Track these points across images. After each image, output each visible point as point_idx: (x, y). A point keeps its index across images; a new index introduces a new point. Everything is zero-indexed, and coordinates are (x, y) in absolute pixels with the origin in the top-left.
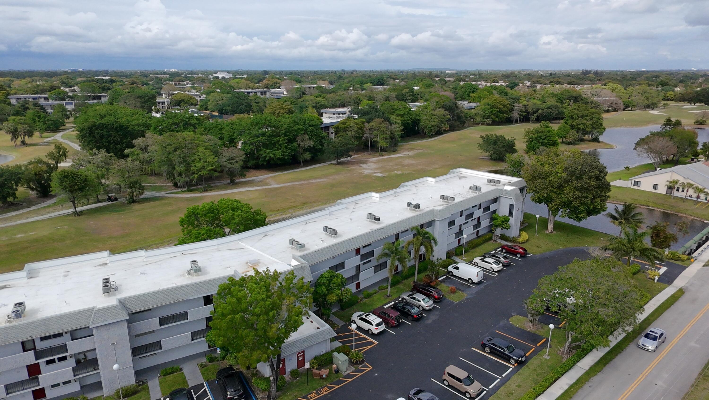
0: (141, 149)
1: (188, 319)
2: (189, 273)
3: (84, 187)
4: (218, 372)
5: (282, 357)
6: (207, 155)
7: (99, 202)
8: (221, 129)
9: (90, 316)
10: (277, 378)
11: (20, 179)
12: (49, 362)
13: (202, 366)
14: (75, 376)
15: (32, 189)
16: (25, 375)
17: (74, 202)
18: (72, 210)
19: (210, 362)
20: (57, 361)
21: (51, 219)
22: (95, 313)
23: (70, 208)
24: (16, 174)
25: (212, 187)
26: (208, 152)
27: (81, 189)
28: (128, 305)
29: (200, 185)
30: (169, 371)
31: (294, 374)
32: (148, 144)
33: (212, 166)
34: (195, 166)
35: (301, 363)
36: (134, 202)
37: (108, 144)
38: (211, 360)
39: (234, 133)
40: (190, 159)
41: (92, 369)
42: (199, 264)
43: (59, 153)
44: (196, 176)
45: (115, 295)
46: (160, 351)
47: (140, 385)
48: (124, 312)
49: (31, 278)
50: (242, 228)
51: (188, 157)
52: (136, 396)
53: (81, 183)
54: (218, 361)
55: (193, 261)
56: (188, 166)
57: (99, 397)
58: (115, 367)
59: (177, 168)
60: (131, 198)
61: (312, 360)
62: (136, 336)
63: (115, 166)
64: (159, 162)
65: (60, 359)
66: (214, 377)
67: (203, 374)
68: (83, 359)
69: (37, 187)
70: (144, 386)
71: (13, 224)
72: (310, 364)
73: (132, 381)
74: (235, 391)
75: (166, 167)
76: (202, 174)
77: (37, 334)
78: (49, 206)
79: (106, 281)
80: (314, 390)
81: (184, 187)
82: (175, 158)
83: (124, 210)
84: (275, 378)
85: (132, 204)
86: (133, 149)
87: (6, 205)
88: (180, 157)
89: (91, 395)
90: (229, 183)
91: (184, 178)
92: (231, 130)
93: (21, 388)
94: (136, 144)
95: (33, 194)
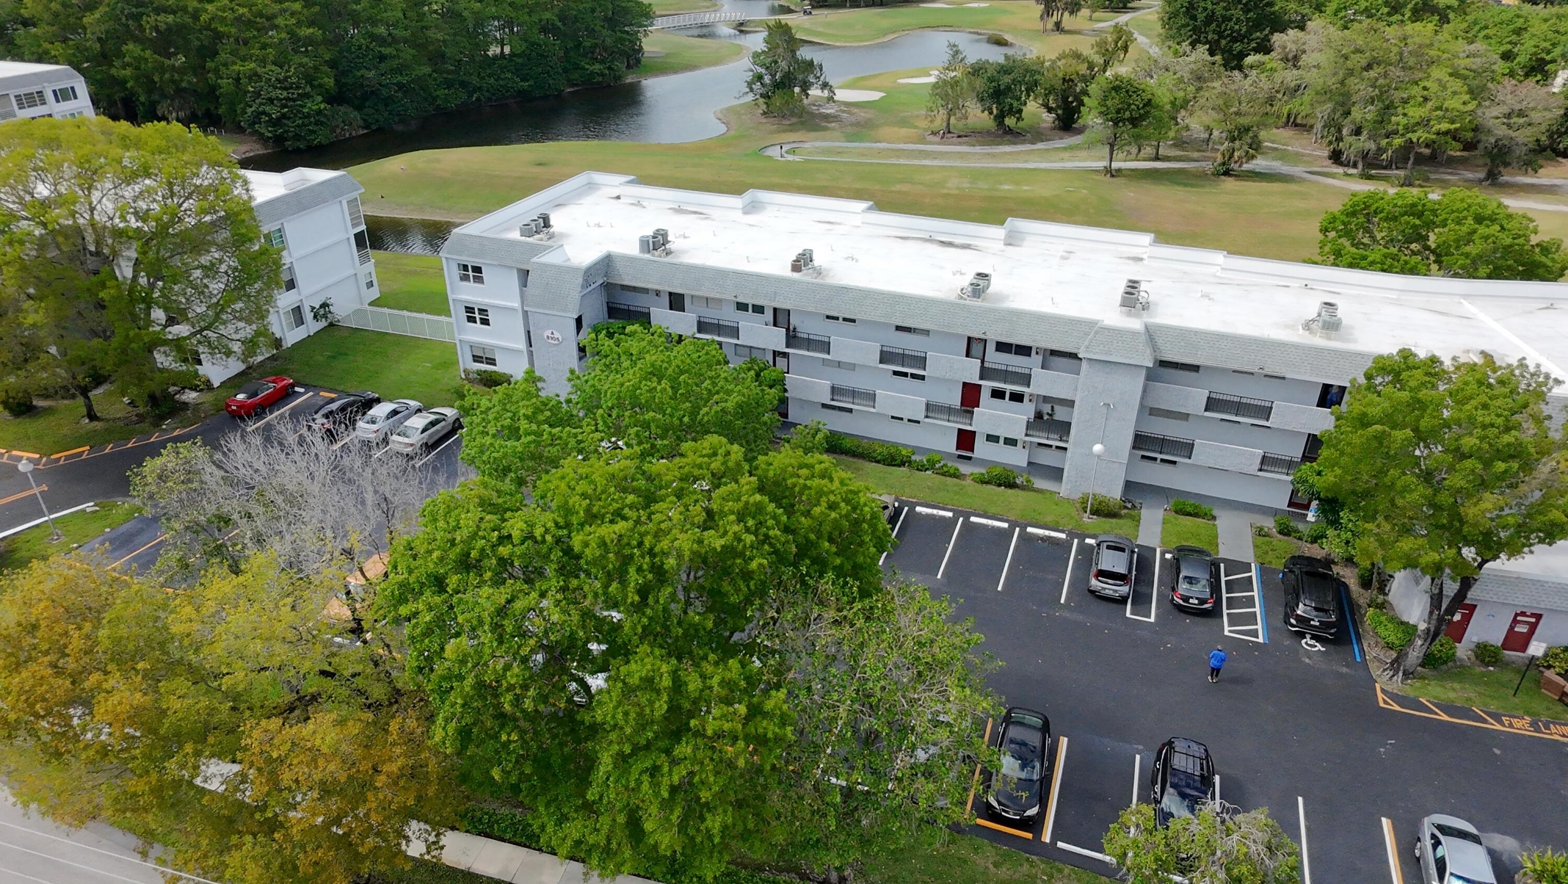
0: (1285, 59)
1: (1268, 420)
2: (1307, 326)
3: (1142, 118)
4: (1293, 557)
5: (1473, 595)
6: (1450, 90)
7: (1157, 158)
8: (1518, 32)
9: (1087, 334)
10: (1437, 633)
11: (1036, 83)
12: (995, 392)
13: (1260, 532)
14: (1027, 435)
15: (1050, 110)
16: (955, 399)
17: (1112, 146)
18: (1105, 163)
19: (1280, 533)
20: (1008, 395)
21: (1063, 171)
22: (1097, 333)
23: (1101, 159)
24: (1033, 72)
25: (1427, 180)
26: (1456, 85)
27: (1134, 121)
28: (1160, 342)
29: (1397, 168)
30: (1189, 509)
31: (1487, 654)
32: (1306, 47)
33: (1453, 122)
34: (1405, 115)
35: (1518, 640)
36: (1227, 173)
37: (1216, 37)
38: (1285, 531)
39: (1554, 45)
40: (1397, 96)
41: (1056, 437)
42: (1339, 313)
43: (1117, 43)
44: (1398, 141)
45: (1140, 315)
46: (1187, 461)
47: (1126, 507)
48: (1148, 351)
49: (1010, 245)
51: (1396, 89)
52: (1114, 521)
53: (1138, 107)
54: (1300, 539)
55: (1326, 304)
56: (1388, 108)
57: (1051, 492)
58: (1098, 448)
59: (1357, 114)
60: (1224, 164)
61: (1558, 646)
62: (1152, 410)
64: (1317, 93)
65: (1014, 396)
66: (1279, 564)
67: (1256, 546)
68: (1047, 414)
69: (1058, 107)
70: (1131, 511)
71: (1002, 165)
73: (1115, 493)
74: (1316, 609)
75: (1329, 106)
76: (1415, 140)
77: (995, 334)
78: (1065, 149)
79: (1133, 285)
80: (1528, 713)
81: (1355, 166)
82: (1360, 88)
83: (1203, 186)
84: (1432, 629)
85: (1223, 177)
86: (1267, 57)
87: (1001, 132)
88: (1374, 86)
89: (1040, 483)
90: (1480, 181)
91: (1365, 143)
92: (1551, 35)
93: (946, 417)
94: (1277, 44)
95: (1049, 118)
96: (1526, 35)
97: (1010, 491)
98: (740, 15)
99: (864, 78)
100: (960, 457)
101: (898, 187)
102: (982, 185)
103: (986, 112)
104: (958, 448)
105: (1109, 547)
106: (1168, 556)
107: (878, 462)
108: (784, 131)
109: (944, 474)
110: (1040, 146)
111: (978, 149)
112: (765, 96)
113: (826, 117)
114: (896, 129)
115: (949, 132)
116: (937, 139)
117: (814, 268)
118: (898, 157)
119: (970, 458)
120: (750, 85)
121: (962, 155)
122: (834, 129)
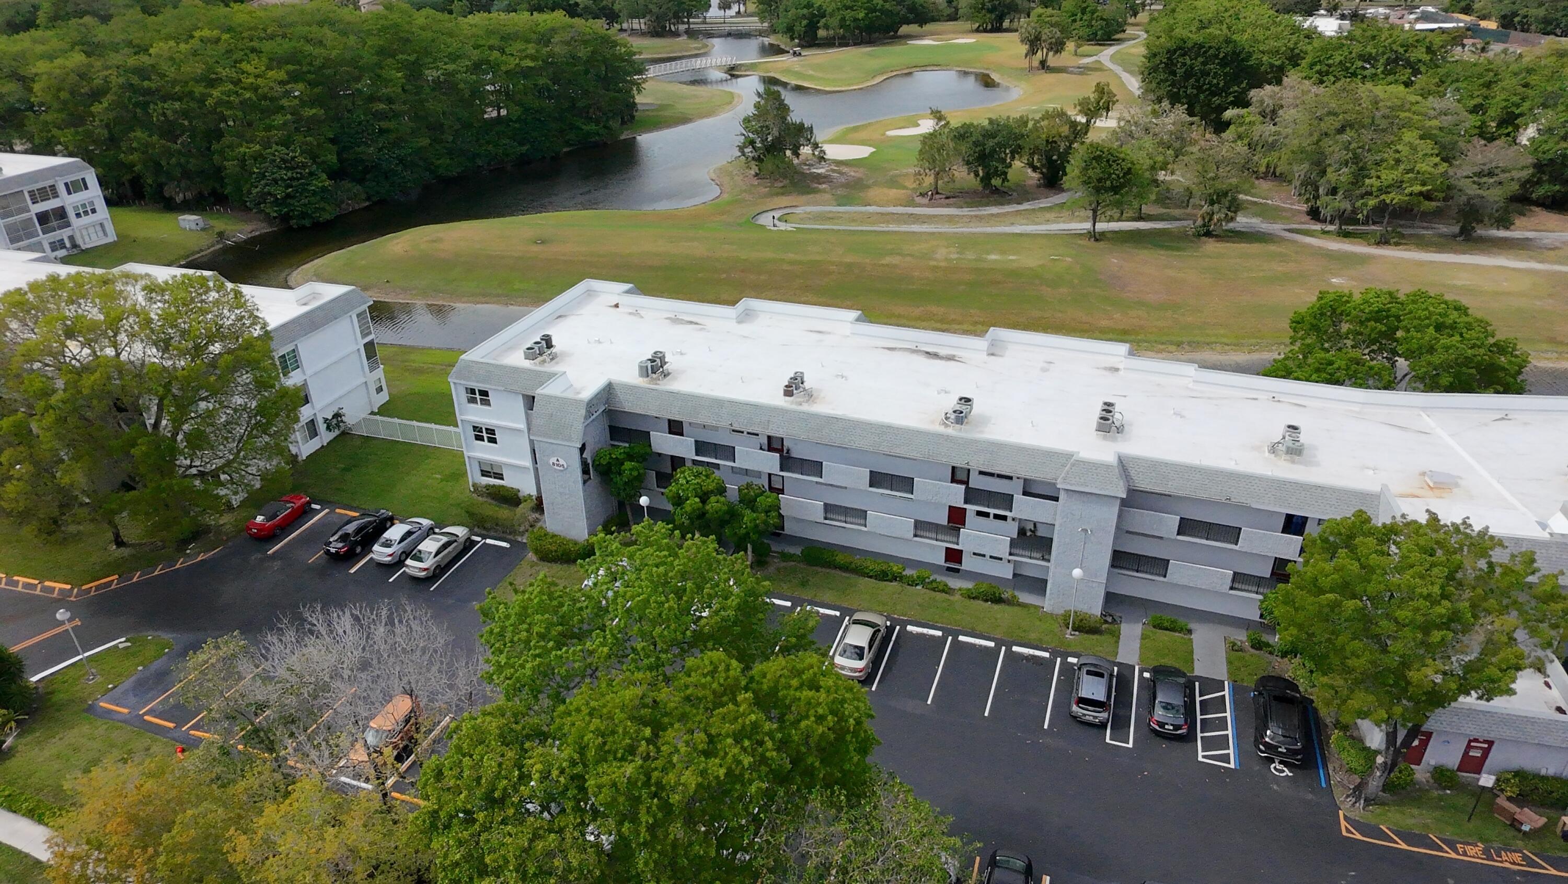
0: (1263, 114)
1: (1236, 544)
2: (1273, 449)
3: (1122, 186)
4: (1263, 677)
5: (1425, 728)
6: (1420, 154)
7: (1140, 218)
8: (1488, 85)
9: (1064, 466)
10: (1394, 764)
11: (1020, 145)
12: (979, 513)
13: (1234, 648)
14: (1011, 554)
15: (1035, 169)
16: (942, 518)
17: (1095, 211)
18: (1088, 225)
19: (1252, 647)
20: (992, 516)
21: (1049, 236)
22: (1073, 465)
23: (1085, 220)
24: (1017, 136)
25: (1403, 236)
26: (1427, 147)
27: (1115, 190)
28: (1133, 473)
29: (1374, 223)
30: (1166, 624)
31: (1441, 775)
32: (1283, 102)
33: (1424, 184)
34: (1378, 177)
35: (1473, 764)
36: (1208, 234)
37: (1195, 91)
38: (1258, 645)
39: (1523, 99)
40: (1370, 158)
41: (1039, 555)
42: (1303, 438)
43: (1098, 103)
44: (1372, 202)
45: (1114, 440)
46: (1162, 579)
47: (1106, 622)
48: (1121, 483)
49: (993, 354)
50: (1445, 380)
51: (1370, 150)
52: (1095, 638)
53: (1118, 176)
54: (1271, 653)
55: (1289, 427)
56: (1361, 173)
57: (1036, 607)
58: (1077, 572)
59: (1331, 176)
60: (1204, 225)
61: (1509, 772)
62: (1128, 532)
63: (1195, 149)
64: (1294, 152)
65: (997, 517)
66: (1250, 682)
67: (1229, 663)
68: (1031, 530)
69: (1043, 165)
70: (1111, 626)
71: (989, 230)
72: (1498, 780)
73: (1095, 608)
74: (1284, 736)
75: (1306, 166)
76: (1388, 201)
77: (977, 463)
78: (1050, 209)
79: (1108, 408)
80: (1481, 840)
81: (1331, 223)
82: (1335, 150)
83: (1184, 249)
84: (1389, 763)
85: (1204, 238)
86: (1245, 110)
87: (987, 192)
88: (1347, 149)
89: (1025, 597)
90: (1455, 236)
91: (1340, 203)
92: (1521, 90)
93: (934, 535)
94: (1254, 99)
95: (1033, 177)
96: (1496, 88)
97: (996, 607)
98: (729, 60)
99: (856, 129)
100: (949, 569)
101: (887, 260)
102: (970, 255)
103: (972, 175)
104: (946, 561)
105: (1089, 673)
106: (1147, 675)
107: (871, 577)
108: (777, 194)
109: (934, 590)
110: (1026, 206)
111: (966, 211)
112: (759, 159)
113: (818, 178)
114: (886, 190)
115: (937, 193)
116: (925, 201)
117: (804, 389)
118: (888, 222)
119: (958, 571)
120: (741, 149)
121: (951, 219)
122: (824, 191)
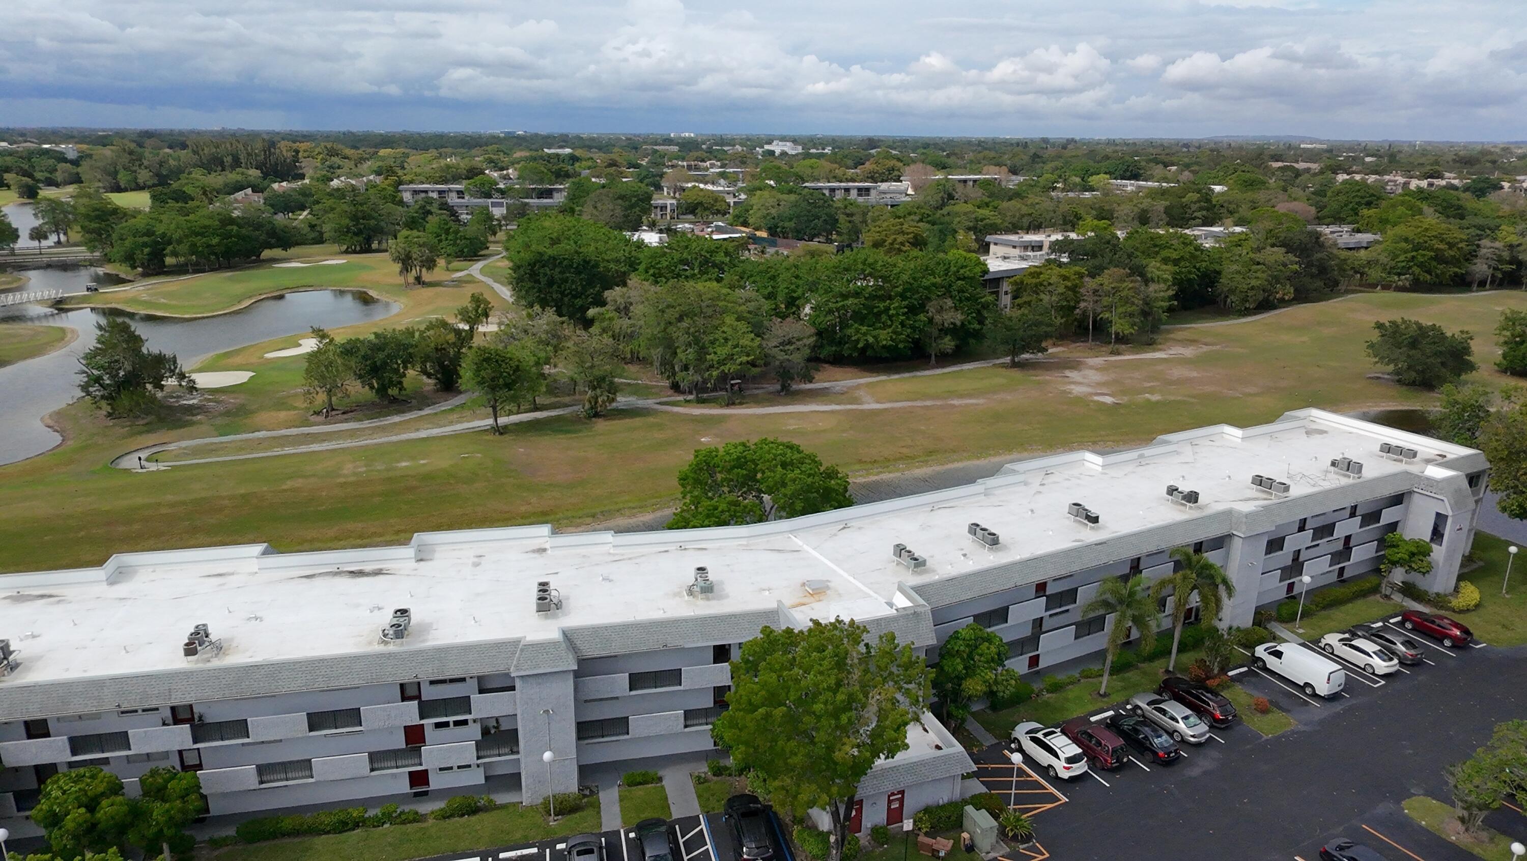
0: (618, 310)
1: (680, 685)
2: (690, 592)
3: (514, 382)
4: (729, 799)
5: (857, 798)
6: (740, 332)
7: (536, 409)
8: (773, 278)
9: (514, 653)
10: (843, 840)
11: (411, 355)
12: (438, 725)
13: (700, 781)
14: (478, 758)
15: (429, 376)
16: (399, 742)
17: (494, 408)
18: (491, 421)
19: (714, 775)
20: (451, 724)
21: (455, 436)
22: (522, 650)
23: (487, 417)
24: (406, 347)
25: (744, 397)
26: (742, 326)
27: (508, 386)
28: (579, 644)
29: (721, 390)
30: (639, 779)
31: (878, 833)
32: (632, 300)
33: (748, 356)
34: (715, 353)
35: (895, 816)
36: (597, 415)
37: (560, 296)
38: (719, 772)
39: (797, 287)
40: (706, 339)
41: (507, 750)
42: (711, 577)
43: (477, 311)
44: (715, 373)
45: (555, 617)
46: (626, 737)
47: (585, 796)
48: (571, 657)
49: (421, 560)
50: (799, 505)
51: (704, 332)
52: (577, 815)
53: (509, 374)
54: (730, 775)
55: (699, 569)
56: (702, 351)
57: (514, 804)
58: (547, 756)
59: (681, 355)
60: (592, 408)
61: (920, 812)
62: (586, 701)
63: (570, 344)
64: (649, 339)
65: (457, 723)
66: (719, 808)
67: (699, 796)
68: (494, 727)
69: (437, 372)
70: (590, 799)
71: (394, 438)
72: (915, 822)
73: (571, 785)
74: (758, 848)
75: (660, 349)
76: (726, 371)
77: (426, 673)
78: (451, 411)
79: (544, 587)
81: (690, 393)
82: (680, 335)
83: (580, 431)
84: (839, 839)
85: (594, 419)
86: (604, 309)
87: (386, 402)
88: (688, 333)
89: (502, 798)
90: (779, 392)
91: (692, 377)
92: (794, 280)
93: (393, 764)
94: (609, 299)
95: (429, 383)
96: (779, 280)
97: (474, 818)
98: (54, 293)
99: (228, 355)
100: (416, 795)
101: (289, 484)
102: (379, 466)
103: (367, 387)
104: (411, 787)
105: (579, 853)
106: (632, 835)
107: (328, 832)
108: (140, 433)
109: (403, 823)
110: (427, 411)
111: (366, 424)
112: (110, 398)
113: (190, 410)
114: (274, 414)
115: (333, 410)
116: (321, 418)
117: (211, 643)
118: (283, 446)
119: (426, 793)
120: (85, 388)
121: (352, 434)
122: (200, 423)
